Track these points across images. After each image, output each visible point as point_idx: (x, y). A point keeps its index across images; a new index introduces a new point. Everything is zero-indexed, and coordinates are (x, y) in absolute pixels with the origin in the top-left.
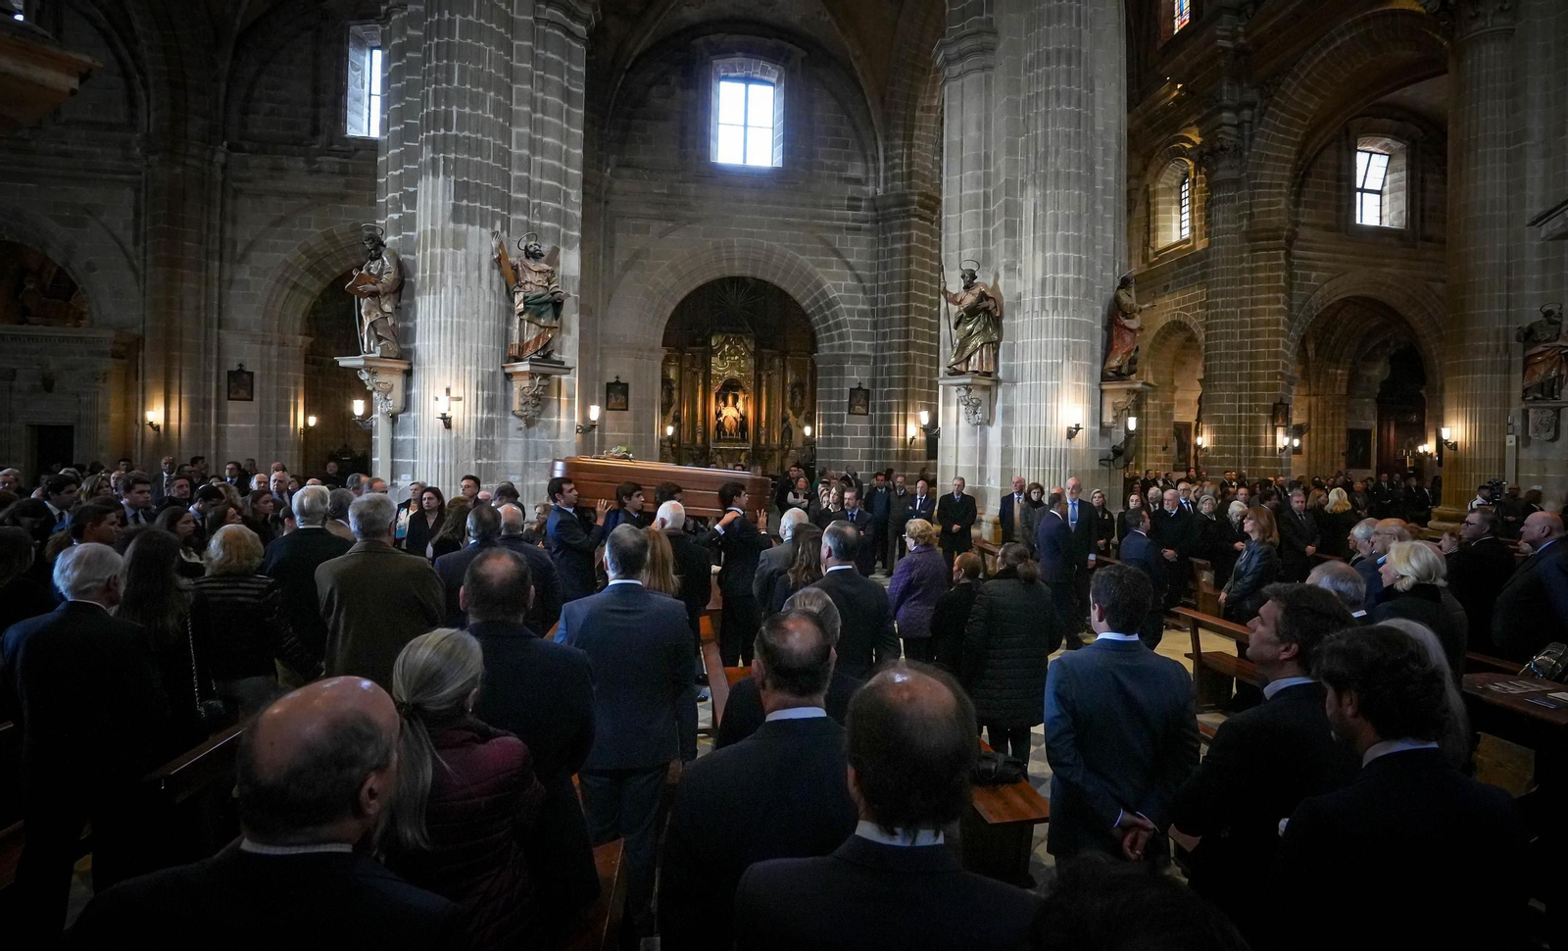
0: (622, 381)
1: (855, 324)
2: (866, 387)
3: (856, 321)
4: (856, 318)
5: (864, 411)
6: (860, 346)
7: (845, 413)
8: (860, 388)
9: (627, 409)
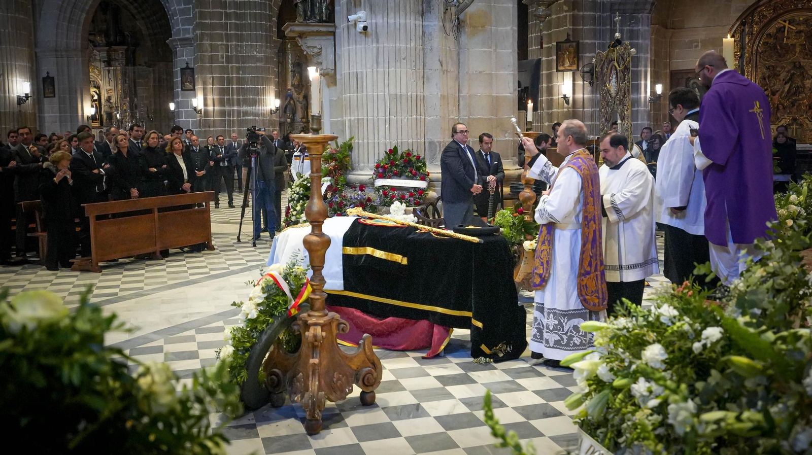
0: (51, 75)
1: (183, 12)
2: (191, 66)
3: (183, 9)
4: (183, 6)
5: (191, 87)
6: (186, 31)
7: (180, 89)
8: (187, 68)
9: (54, 96)
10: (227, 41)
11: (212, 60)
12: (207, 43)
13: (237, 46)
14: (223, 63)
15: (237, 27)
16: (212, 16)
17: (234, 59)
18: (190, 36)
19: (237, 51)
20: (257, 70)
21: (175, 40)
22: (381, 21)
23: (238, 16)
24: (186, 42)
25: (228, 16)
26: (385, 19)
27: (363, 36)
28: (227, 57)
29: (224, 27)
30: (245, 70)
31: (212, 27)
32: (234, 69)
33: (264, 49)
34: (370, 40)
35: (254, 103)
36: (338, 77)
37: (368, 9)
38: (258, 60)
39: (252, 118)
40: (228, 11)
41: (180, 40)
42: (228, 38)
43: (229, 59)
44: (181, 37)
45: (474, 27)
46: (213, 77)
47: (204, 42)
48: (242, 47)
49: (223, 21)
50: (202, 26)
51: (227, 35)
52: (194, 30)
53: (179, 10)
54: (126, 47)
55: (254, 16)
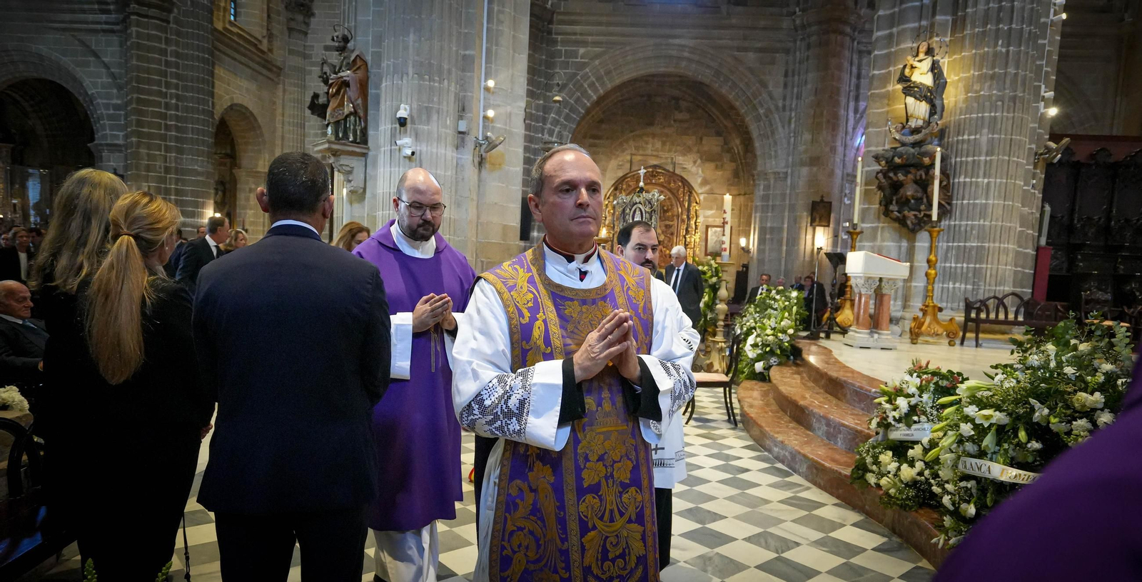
10: (166, 151)
11: (148, 169)
12: (143, 151)
13: (176, 158)
14: (161, 173)
15: (177, 139)
16: (150, 125)
17: (173, 170)
18: (121, 142)
19: (176, 162)
20: (197, 183)
21: (101, 145)
22: (425, 149)
23: (178, 129)
24: (114, 148)
25: (167, 128)
26: (429, 148)
27: (407, 160)
28: (166, 168)
29: (163, 138)
30: (184, 182)
31: (150, 136)
32: (173, 181)
33: (205, 164)
34: (414, 164)
35: (193, 215)
36: (368, 194)
37: (413, 137)
38: (198, 174)
39: (190, 229)
40: (169, 123)
41: (108, 145)
42: (168, 149)
43: (167, 170)
44: (109, 142)
45: (493, 164)
46: (149, 186)
47: (141, 150)
48: (182, 159)
49: (163, 132)
50: (140, 135)
51: (166, 146)
52: (126, 137)
53: (108, 115)
54: (12, 145)
55: (198, 132)
